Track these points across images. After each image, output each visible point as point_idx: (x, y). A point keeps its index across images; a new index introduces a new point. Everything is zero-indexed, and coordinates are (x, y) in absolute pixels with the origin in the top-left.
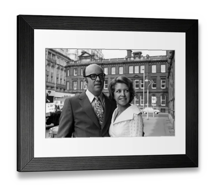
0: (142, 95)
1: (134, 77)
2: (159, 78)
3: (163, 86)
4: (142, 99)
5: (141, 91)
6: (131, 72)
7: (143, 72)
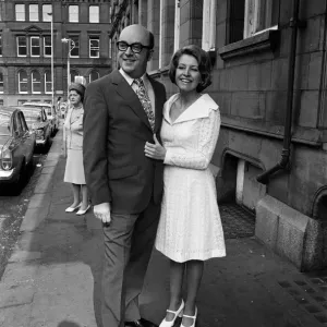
0: (49, 73)
1: (28, 30)
2: (84, 36)
3: (94, 53)
4: (49, 79)
5: (46, 62)
6: (20, 17)
7: (48, 19)
